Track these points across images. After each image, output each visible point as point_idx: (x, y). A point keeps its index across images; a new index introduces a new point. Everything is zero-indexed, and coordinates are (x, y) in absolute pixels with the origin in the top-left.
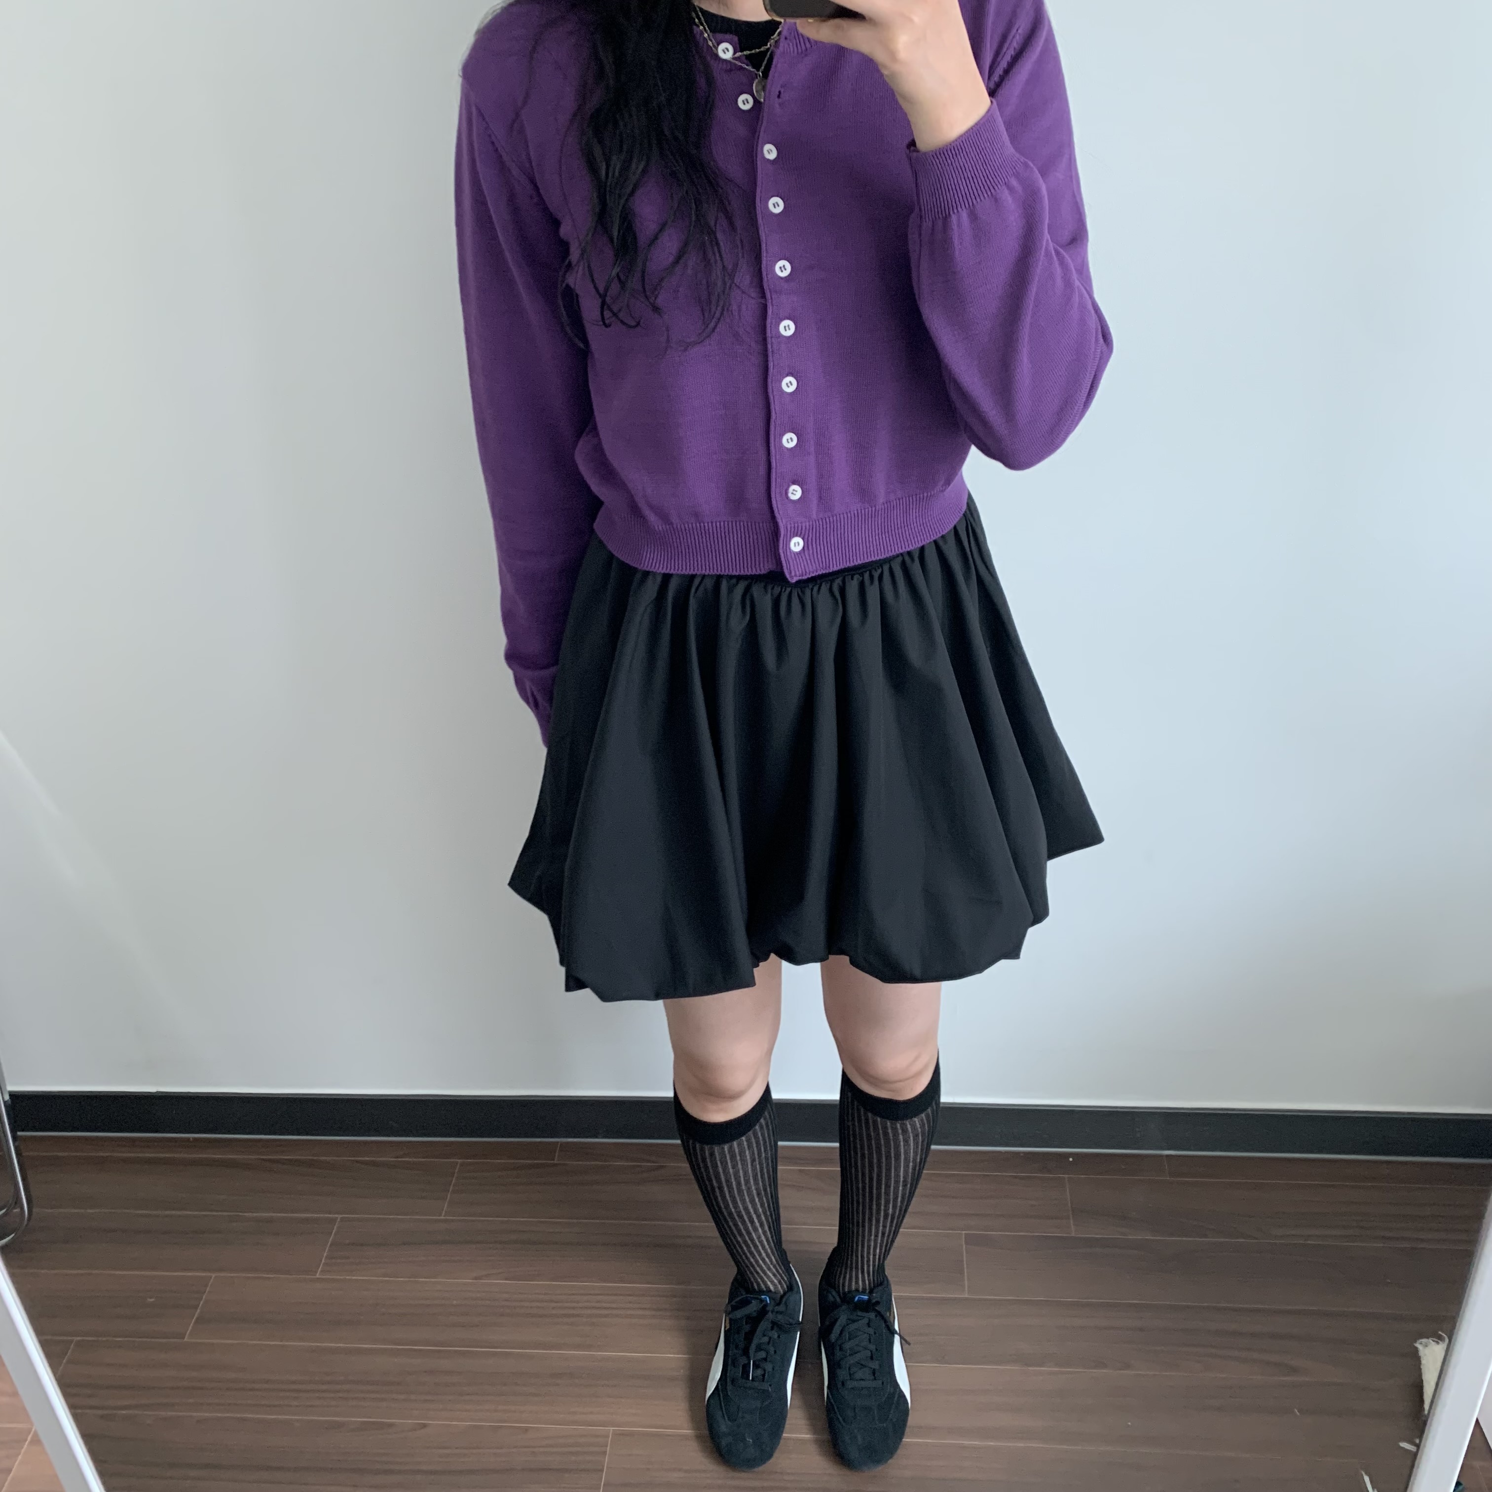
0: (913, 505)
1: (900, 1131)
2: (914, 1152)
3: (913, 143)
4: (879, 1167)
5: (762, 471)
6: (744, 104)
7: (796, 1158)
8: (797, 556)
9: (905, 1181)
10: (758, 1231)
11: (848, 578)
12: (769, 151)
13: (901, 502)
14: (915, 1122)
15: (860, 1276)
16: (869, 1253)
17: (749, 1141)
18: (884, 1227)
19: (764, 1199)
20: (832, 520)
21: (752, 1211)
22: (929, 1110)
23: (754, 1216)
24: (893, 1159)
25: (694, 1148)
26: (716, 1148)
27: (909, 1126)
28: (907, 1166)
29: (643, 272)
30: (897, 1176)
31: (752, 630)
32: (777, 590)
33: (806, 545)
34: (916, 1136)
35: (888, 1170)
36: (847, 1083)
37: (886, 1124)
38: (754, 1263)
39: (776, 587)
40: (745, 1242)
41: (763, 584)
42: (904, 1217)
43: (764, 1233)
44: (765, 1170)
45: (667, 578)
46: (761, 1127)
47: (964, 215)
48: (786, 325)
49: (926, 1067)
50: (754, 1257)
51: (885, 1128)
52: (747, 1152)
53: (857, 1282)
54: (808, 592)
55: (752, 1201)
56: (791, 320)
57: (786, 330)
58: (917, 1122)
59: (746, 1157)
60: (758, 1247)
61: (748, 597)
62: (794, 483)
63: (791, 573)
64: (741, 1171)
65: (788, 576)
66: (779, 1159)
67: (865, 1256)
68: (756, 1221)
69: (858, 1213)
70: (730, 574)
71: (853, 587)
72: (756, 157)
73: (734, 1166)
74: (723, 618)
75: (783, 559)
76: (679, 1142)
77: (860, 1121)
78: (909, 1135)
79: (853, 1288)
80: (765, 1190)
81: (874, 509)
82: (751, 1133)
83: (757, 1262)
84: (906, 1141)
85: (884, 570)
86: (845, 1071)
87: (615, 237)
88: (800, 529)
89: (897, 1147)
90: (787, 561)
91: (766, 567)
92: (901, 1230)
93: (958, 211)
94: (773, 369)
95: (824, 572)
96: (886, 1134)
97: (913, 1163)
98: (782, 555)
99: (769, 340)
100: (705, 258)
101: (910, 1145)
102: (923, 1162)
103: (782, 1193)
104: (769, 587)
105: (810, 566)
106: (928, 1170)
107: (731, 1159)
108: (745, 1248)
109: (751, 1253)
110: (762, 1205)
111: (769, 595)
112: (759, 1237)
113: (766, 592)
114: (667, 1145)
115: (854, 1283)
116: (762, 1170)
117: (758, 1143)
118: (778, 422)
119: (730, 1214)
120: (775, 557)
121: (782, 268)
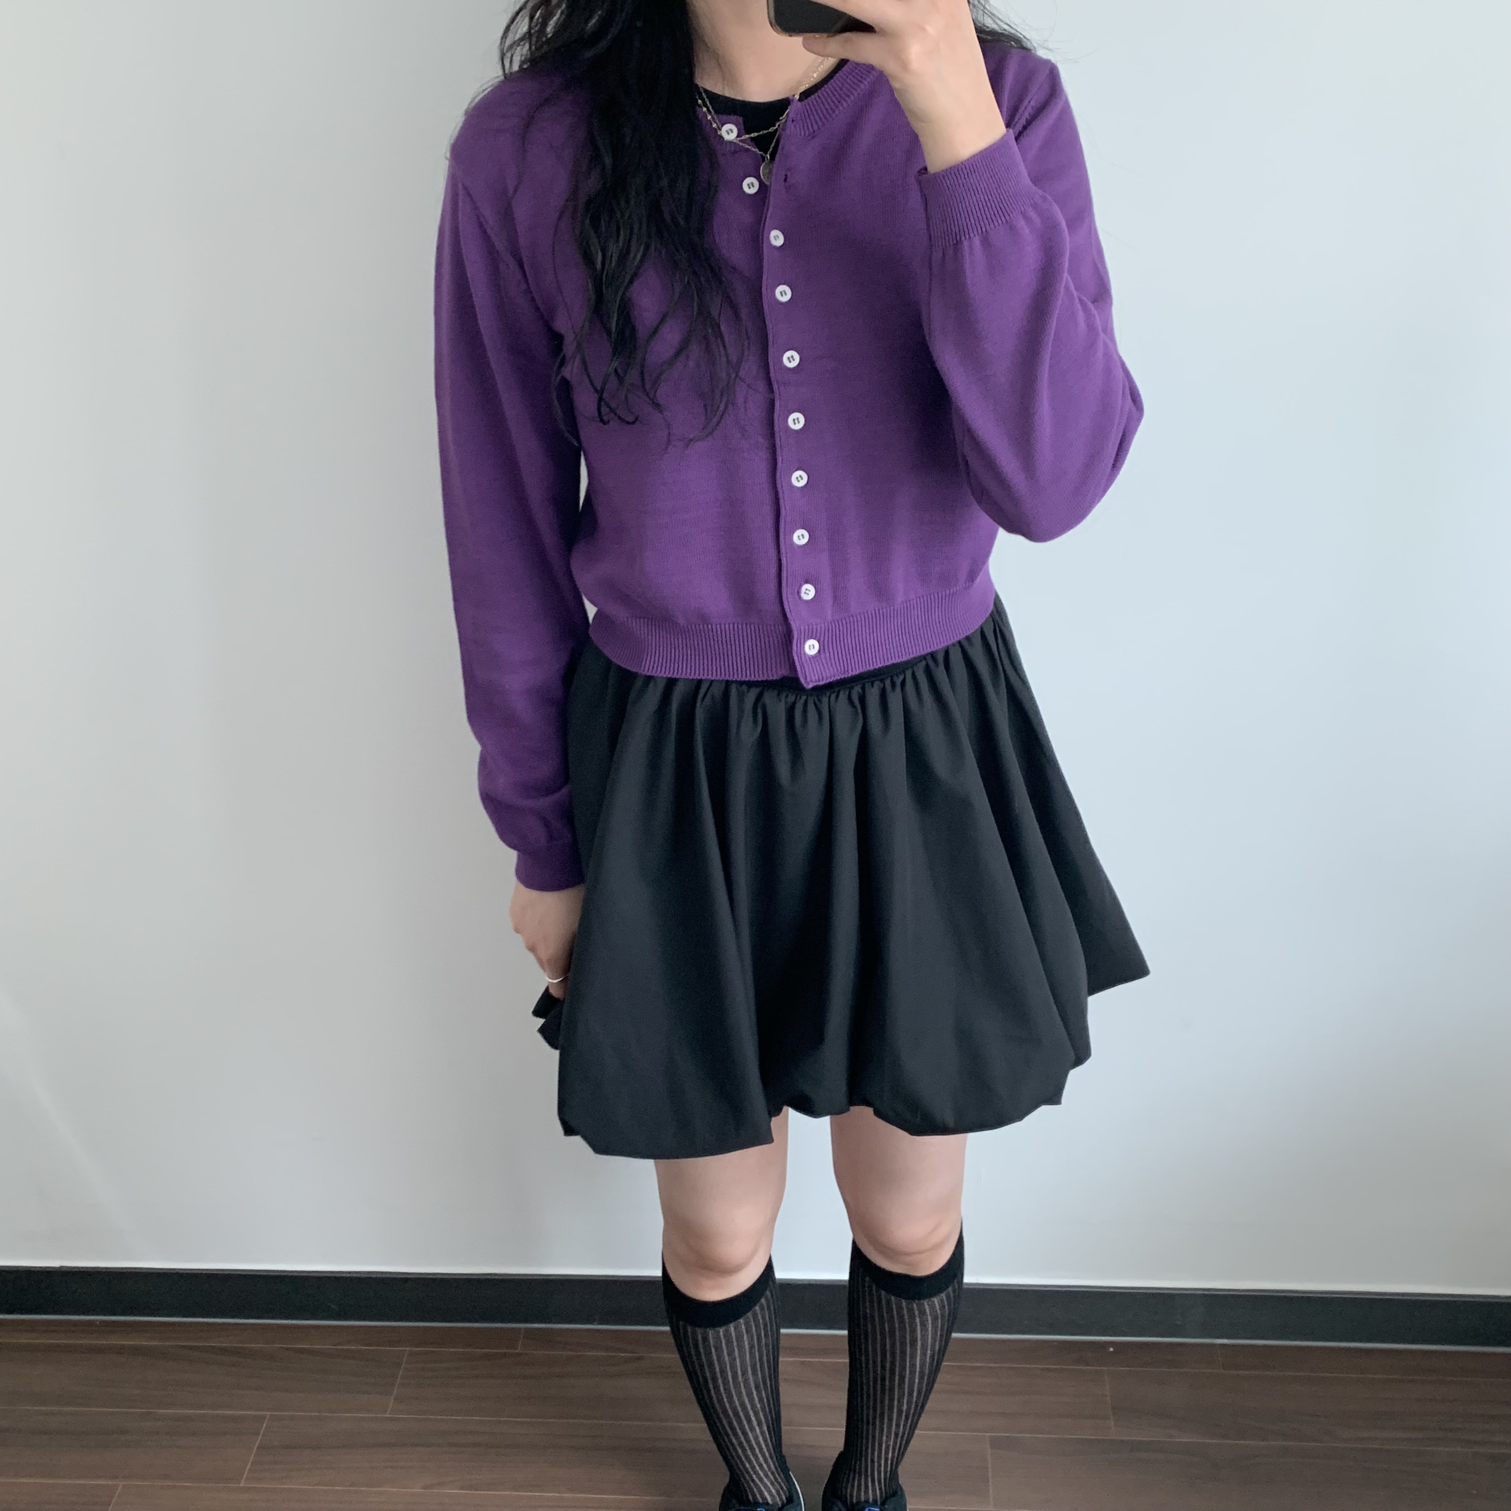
0: (935, 603)
1: (917, 1313)
2: (932, 1338)
3: (924, 171)
4: (893, 1354)
5: (773, 570)
6: (750, 188)
7: (800, 1348)
8: (812, 660)
9: (922, 1372)
10: (756, 1430)
11: (868, 686)
12: (776, 238)
13: (922, 601)
14: (934, 1302)
15: (870, 1484)
16: (879, 1457)
17: (747, 1324)
18: (898, 1426)
19: (763, 1392)
20: (848, 622)
21: (749, 1407)
22: (950, 1289)
23: (751, 1413)
24: (908, 1345)
25: (686, 1332)
26: (710, 1332)
27: (927, 1307)
28: (924, 1354)
29: (643, 366)
30: (913, 1366)
31: (764, 742)
32: (791, 698)
33: (822, 648)
34: (935, 1319)
35: (903, 1360)
37: (901, 1303)
38: (750, 1470)
39: (790, 695)
40: (741, 1444)
41: (776, 692)
42: (920, 1416)
43: (762, 1433)
44: (765, 1359)
45: (671, 683)
46: (762, 1309)
48: (795, 418)
49: (947, 1238)
50: (750, 1462)
51: (900, 1308)
52: (745, 1337)
53: (866, 1492)
54: (825, 700)
55: (749, 1395)
56: (800, 412)
57: (795, 424)
58: (936, 1303)
59: (744, 1342)
60: (755, 1449)
61: (759, 706)
62: (807, 582)
63: (806, 679)
64: (738, 1360)
65: (802, 680)
66: (781, 1350)
67: (876, 1460)
68: (753, 1419)
69: (868, 1408)
70: (739, 680)
71: (873, 695)
72: (763, 243)
73: (731, 1353)
74: (733, 730)
75: (797, 663)
76: (667, 1328)
77: (871, 1302)
78: (927, 1318)
79: (863, 1499)
80: (765, 1383)
81: (892, 608)
82: (750, 1314)
83: (753, 1468)
84: (924, 1325)
85: (907, 677)
86: (855, 1240)
87: (614, 330)
88: (815, 630)
89: (913, 1331)
90: (802, 665)
91: (778, 672)
92: (916, 1432)
94: (782, 463)
95: (842, 677)
96: (901, 1317)
97: (931, 1351)
98: (796, 658)
99: (777, 435)
100: (708, 350)
101: (928, 1330)
102: (943, 1351)
103: (783, 1388)
104: (783, 697)
105: (827, 671)
106: (949, 1360)
107: (727, 1345)
108: (740, 1451)
109: (747, 1457)
110: (761, 1400)
111: (783, 702)
112: (756, 1438)
113: (780, 701)
114: (654, 1332)
115: (863, 1494)
116: (761, 1359)
117: (757, 1326)
118: (788, 519)
119: (725, 1411)
120: (789, 660)
121: (790, 359)
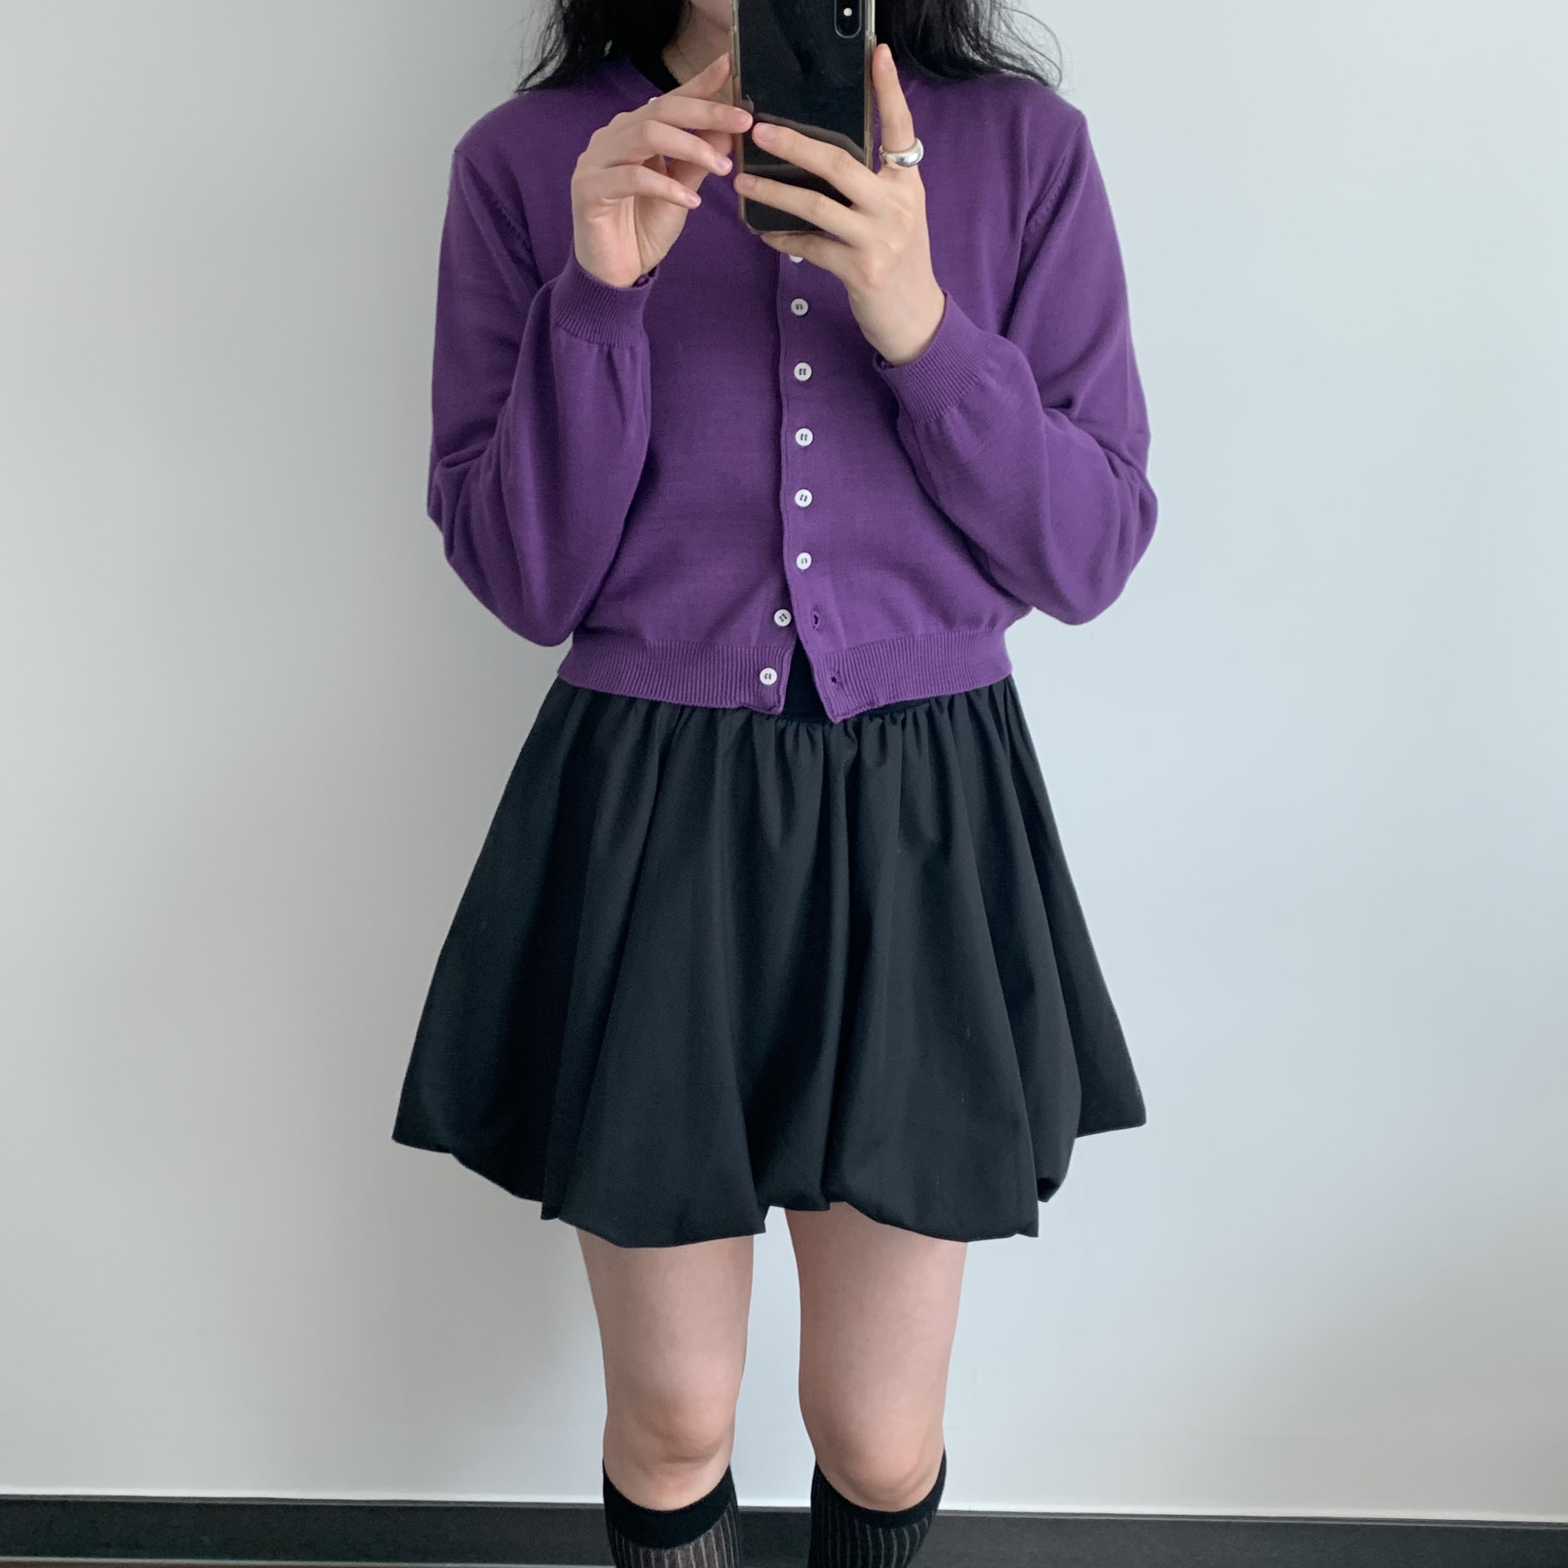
36: (820, 1485)
86: (819, 1464)
93: (948, 410)
94: (786, 480)
99: (783, 449)
118: (792, 540)
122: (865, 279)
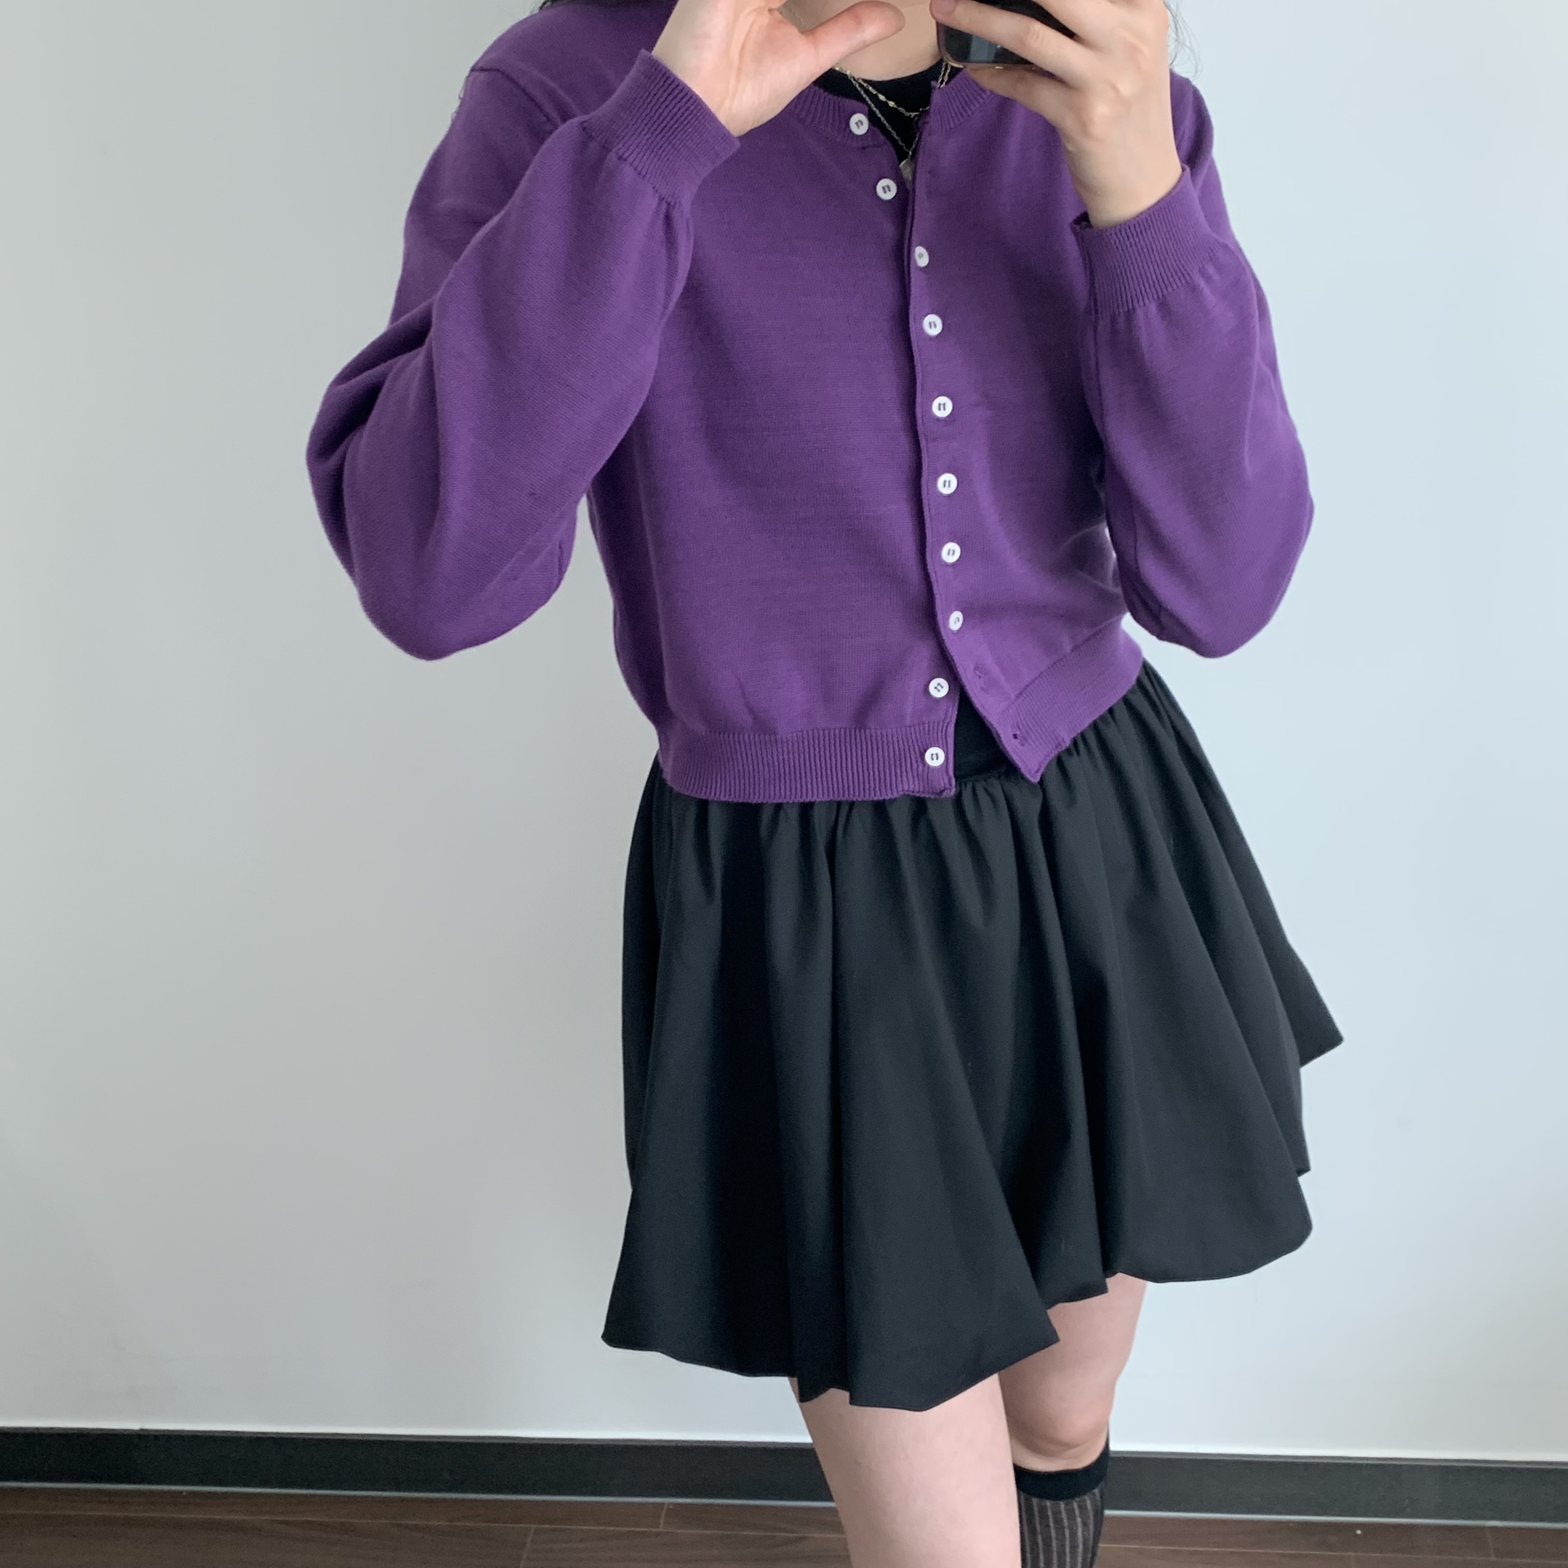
3: (1084, 219)
6: (886, 192)
12: (921, 256)
47: (1153, 308)
48: (948, 480)
56: (952, 473)
57: (945, 486)
72: (909, 263)
93: (1145, 305)
94: (932, 535)
121: (942, 406)
122: (1084, 128)
